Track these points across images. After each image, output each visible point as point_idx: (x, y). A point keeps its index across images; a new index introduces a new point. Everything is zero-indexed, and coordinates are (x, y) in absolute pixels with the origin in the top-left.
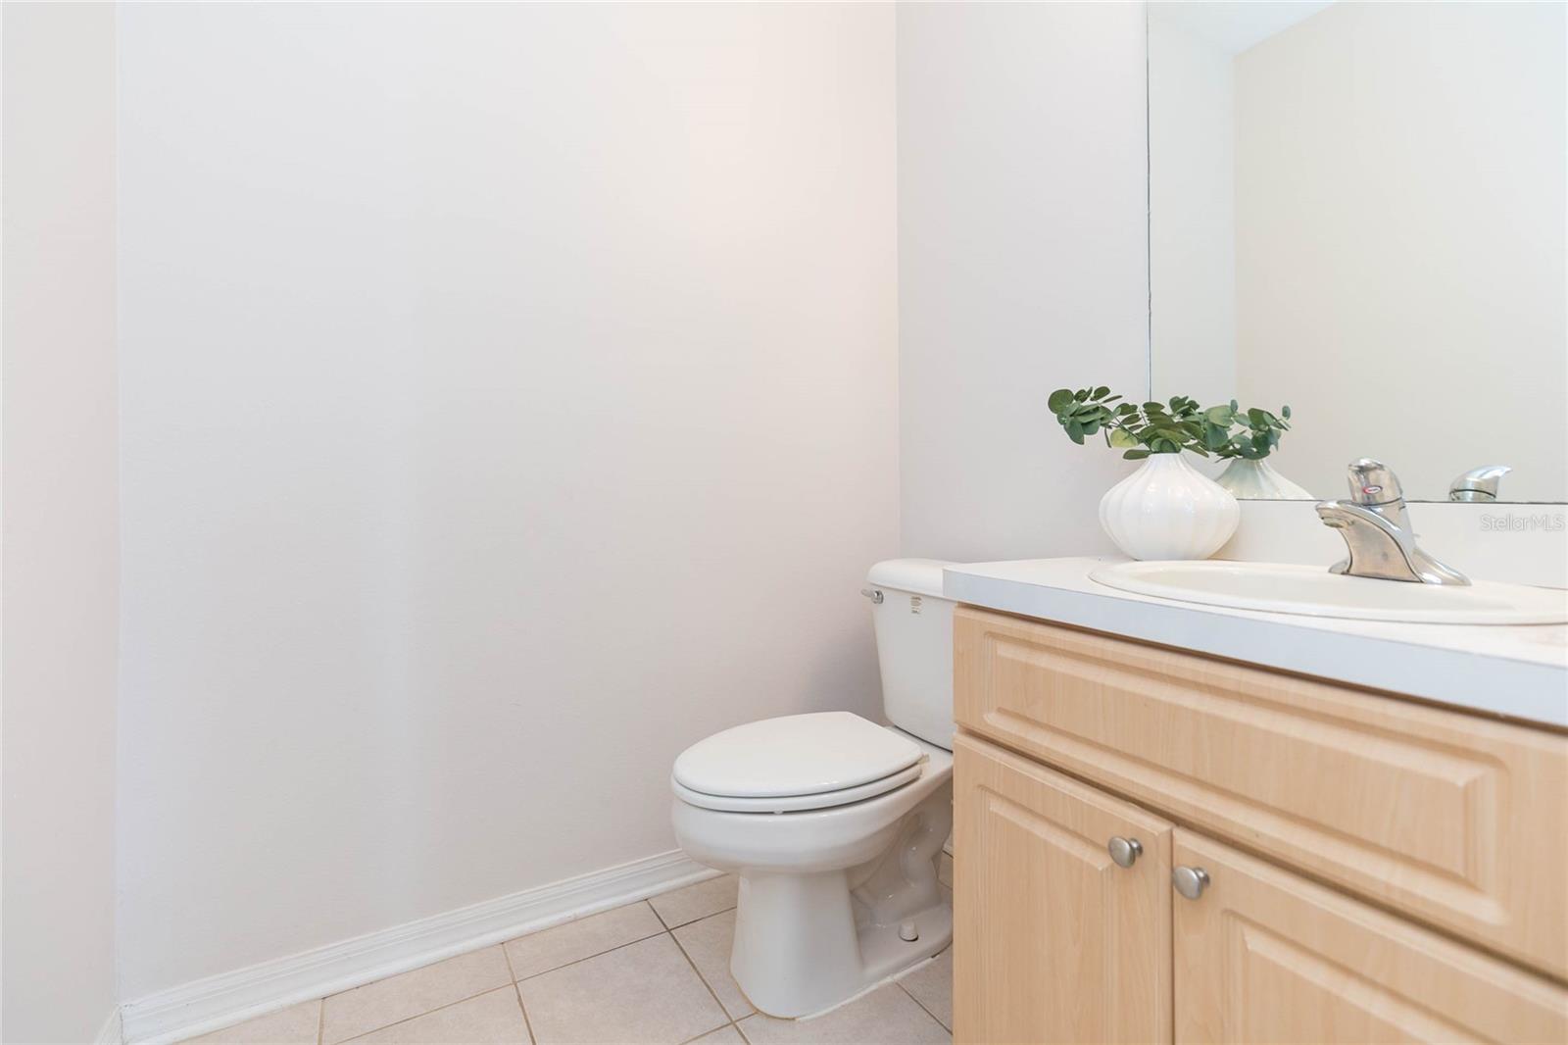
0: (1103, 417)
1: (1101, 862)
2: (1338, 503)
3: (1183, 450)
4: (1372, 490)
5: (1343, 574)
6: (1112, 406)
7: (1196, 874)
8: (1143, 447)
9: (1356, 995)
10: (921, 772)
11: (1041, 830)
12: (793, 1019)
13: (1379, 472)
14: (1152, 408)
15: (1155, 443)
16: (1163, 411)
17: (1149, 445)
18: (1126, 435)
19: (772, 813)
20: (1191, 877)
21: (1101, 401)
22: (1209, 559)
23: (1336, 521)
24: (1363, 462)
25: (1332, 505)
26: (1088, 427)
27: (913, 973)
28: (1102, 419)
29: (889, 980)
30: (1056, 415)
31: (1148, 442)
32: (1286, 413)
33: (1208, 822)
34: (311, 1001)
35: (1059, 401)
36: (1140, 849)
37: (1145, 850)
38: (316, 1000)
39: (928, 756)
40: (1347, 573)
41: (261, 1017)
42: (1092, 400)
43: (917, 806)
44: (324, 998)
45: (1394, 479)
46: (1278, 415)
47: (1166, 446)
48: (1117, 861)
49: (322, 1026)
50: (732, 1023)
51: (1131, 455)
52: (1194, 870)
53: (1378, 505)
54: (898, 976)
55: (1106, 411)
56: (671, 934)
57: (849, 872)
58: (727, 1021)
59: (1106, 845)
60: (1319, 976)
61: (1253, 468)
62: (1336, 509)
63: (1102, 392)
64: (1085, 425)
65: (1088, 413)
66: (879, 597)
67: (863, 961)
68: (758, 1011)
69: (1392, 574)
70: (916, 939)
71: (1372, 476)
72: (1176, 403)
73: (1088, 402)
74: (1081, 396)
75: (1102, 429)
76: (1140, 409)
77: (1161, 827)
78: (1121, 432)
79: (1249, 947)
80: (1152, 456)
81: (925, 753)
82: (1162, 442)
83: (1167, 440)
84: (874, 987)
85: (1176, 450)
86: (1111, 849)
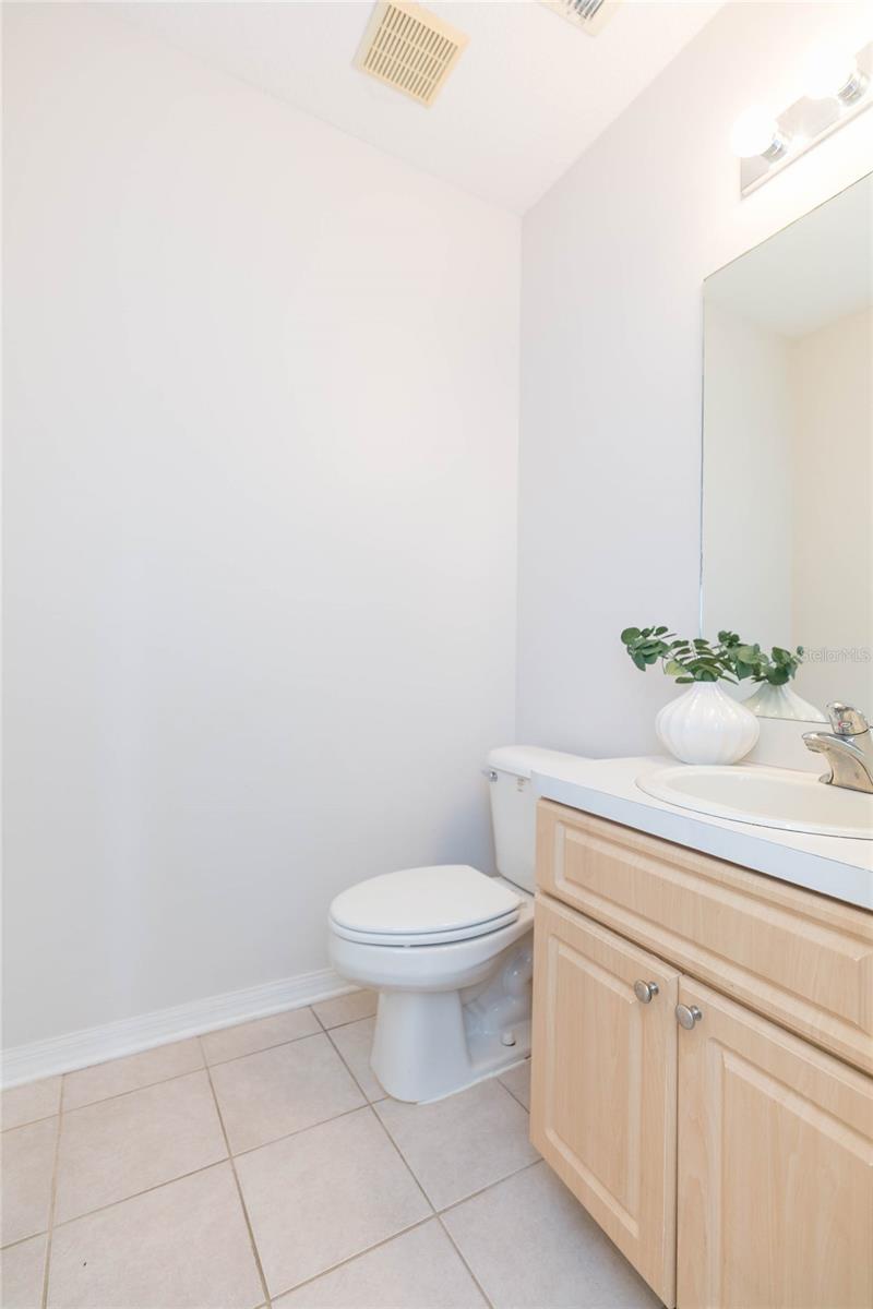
0: (662, 649)
1: (631, 998)
2: (818, 734)
3: (720, 679)
4: (845, 725)
5: (827, 783)
6: (669, 641)
7: (692, 1011)
8: (690, 675)
9: (792, 1104)
10: (518, 916)
11: (592, 971)
12: (415, 1103)
13: (850, 712)
14: (700, 643)
15: (698, 675)
16: (706, 646)
17: (694, 674)
18: (678, 665)
19: (402, 946)
20: (687, 1015)
21: (660, 637)
22: (732, 765)
23: (815, 748)
24: (837, 705)
25: (814, 736)
26: (649, 659)
27: (510, 1071)
28: (660, 652)
29: (491, 1075)
30: (626, 646)
31: (693, 672)
32: (800, 651)
33: (701, 974)
34: (54, 1077)
35: (628, 635)
36: (657, 990)
37: (660, 991)
38: (59, 1075)
39: (525, 903)
40: (830, 783)
41: (18, 1088)
42: (656, 635)
43: (515, 942)
44: (64, 1075)
45: (861, 717)
46: (794, 653)
47: (706, 676)
48: (641, 999)
49: (62, 1096)
50: (370, 1104)
51: (680, 681)
52: (691, 1010)
53: (849, 735)
54: (498, 1073)
55: (664, 645)
56: (328, 1035)
57: (461, 991)
58: (365, 1103)
59: (633, 984)
60: (770, 1089)
61: (776, 692)
62: (815, 740)
63: (662, 630)
64: (645, 656)
65: (651, 646)
66: (494, 776)
67: (471, 1060)
68: (389, 1097)
69: (859, 787)
70: (513, 1045)
71: (846, 715)
72: (723, 637)
73: (651, 638)
74: (646, 633)
75: (660, 658)
76: (691, 643)
77: (672, 975)
78: (674, 663)
79: (726, 1066)
80: (696, 683)
81: (523, 901)
82: (703, 673)
83: (707, 671)
84: (478, 1080)
85: (714, 680)
86: (637, 989)
